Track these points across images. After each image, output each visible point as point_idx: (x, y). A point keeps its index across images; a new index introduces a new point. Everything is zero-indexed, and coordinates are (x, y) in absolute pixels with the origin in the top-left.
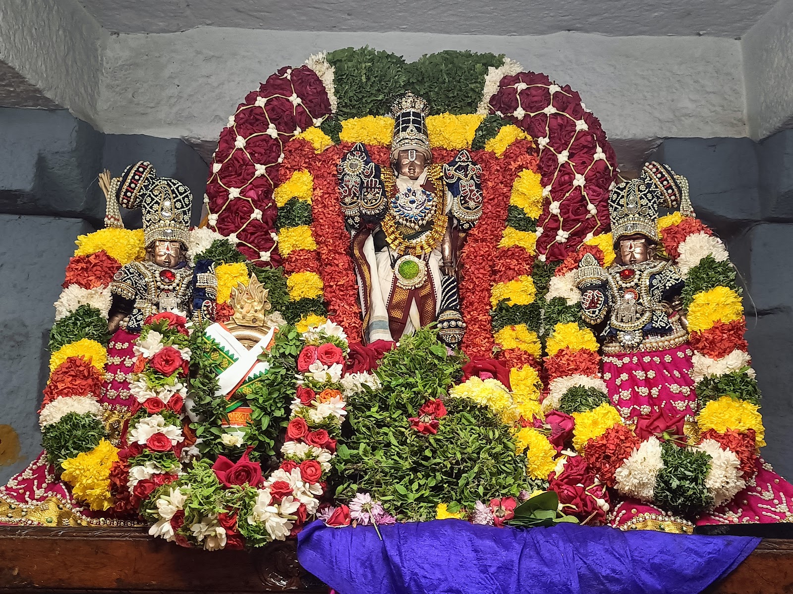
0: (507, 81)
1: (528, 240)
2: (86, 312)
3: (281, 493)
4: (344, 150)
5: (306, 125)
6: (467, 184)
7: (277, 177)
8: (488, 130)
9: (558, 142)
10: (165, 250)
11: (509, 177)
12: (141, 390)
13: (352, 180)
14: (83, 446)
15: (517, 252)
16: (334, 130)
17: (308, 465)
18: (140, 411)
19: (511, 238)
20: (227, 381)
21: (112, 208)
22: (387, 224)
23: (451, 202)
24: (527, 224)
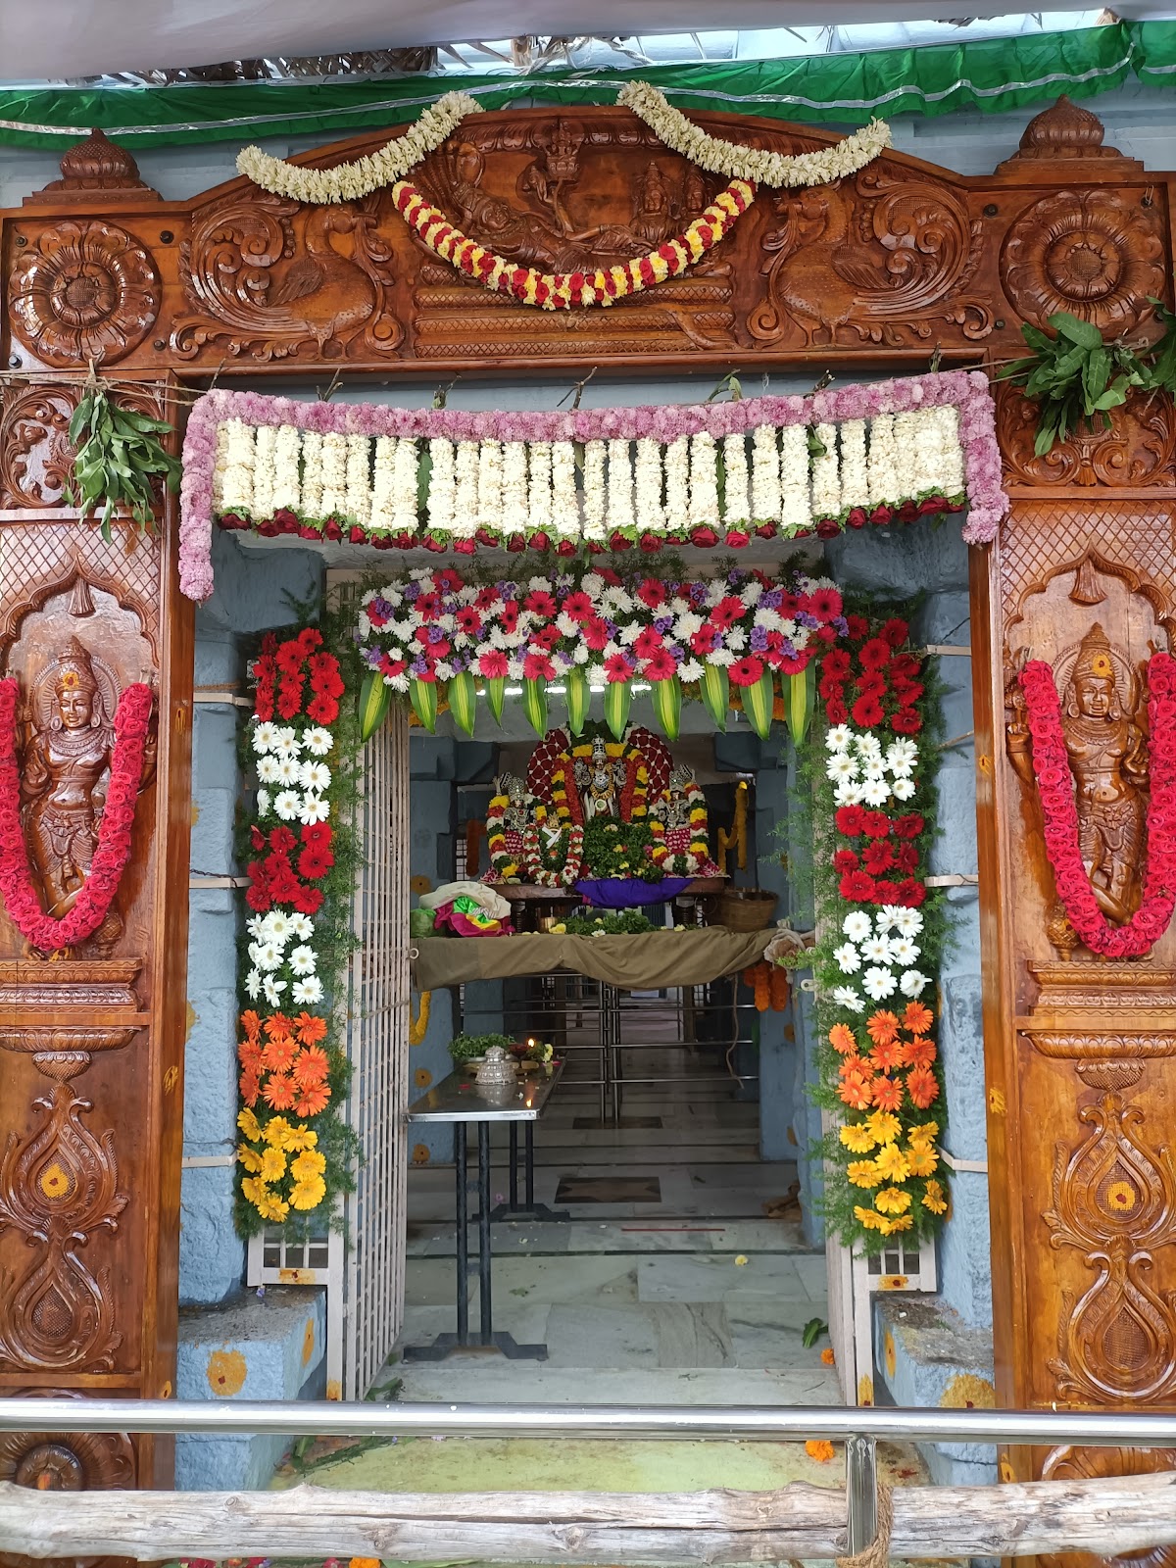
0: (634, 732)
1: (643, 792)
2: (498, 825)
3: (568, 872)
4: (574, 760)
5: (560, 752)
6: (620, 772)
7: (552, 773)
8: (628, 750)
9: (651, 758)
10: (518, 803)
11: (636, 770)
12: (528, 847)
13: (579, 772)
14: (508, 864)
15: (639, 797)
16: (570, 753)
17: (574, 864)
18: (528, 853)
19: (638, 791)
20: (550, 843)
21: (499, 790)
22: (592, 788)
23: (616, 779)
24: (643, 786)
